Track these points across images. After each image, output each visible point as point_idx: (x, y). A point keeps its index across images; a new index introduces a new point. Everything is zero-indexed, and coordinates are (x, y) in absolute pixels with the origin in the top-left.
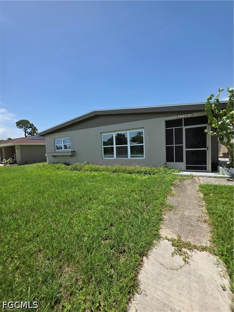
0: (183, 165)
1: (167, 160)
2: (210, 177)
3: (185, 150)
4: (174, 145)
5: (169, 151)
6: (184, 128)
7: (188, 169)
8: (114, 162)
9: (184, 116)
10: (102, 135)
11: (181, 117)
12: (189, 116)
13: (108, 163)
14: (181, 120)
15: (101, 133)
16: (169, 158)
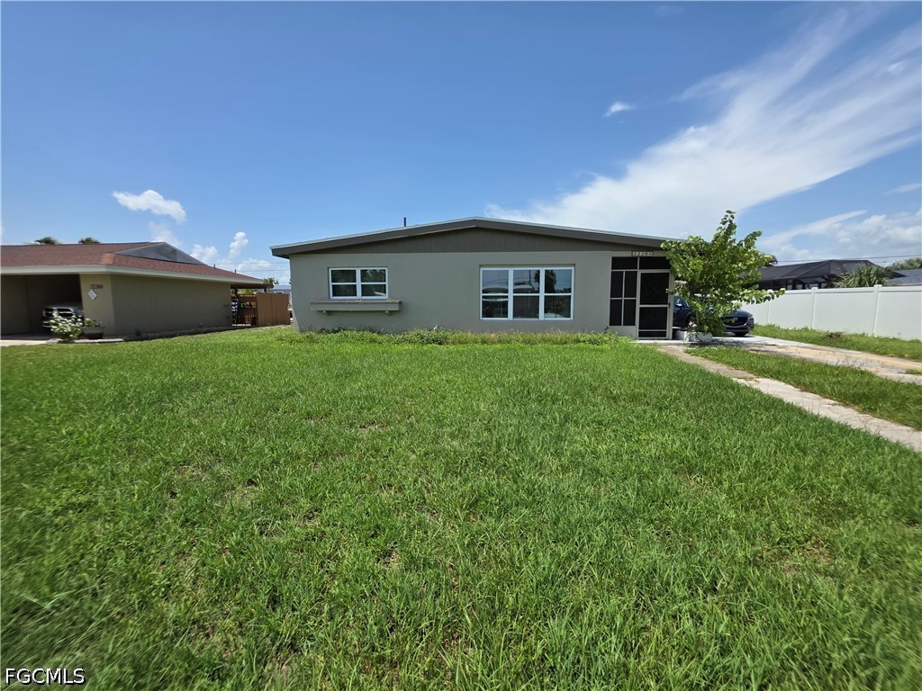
0: (635, 329)
1: (612, 323)
2: (670, 344)
3: (638, 306)
4: (623, 298)
5: (615, 306)
6: (640, 272)
7: (642, 335)
8: (508, 325)
9: (642, 254)
10: (482, 269)
11: (637, 254)
12: (649, 254)
13: (494, 328)
14: (635, 259)
15: (480, 266)
16: (615, 320)
